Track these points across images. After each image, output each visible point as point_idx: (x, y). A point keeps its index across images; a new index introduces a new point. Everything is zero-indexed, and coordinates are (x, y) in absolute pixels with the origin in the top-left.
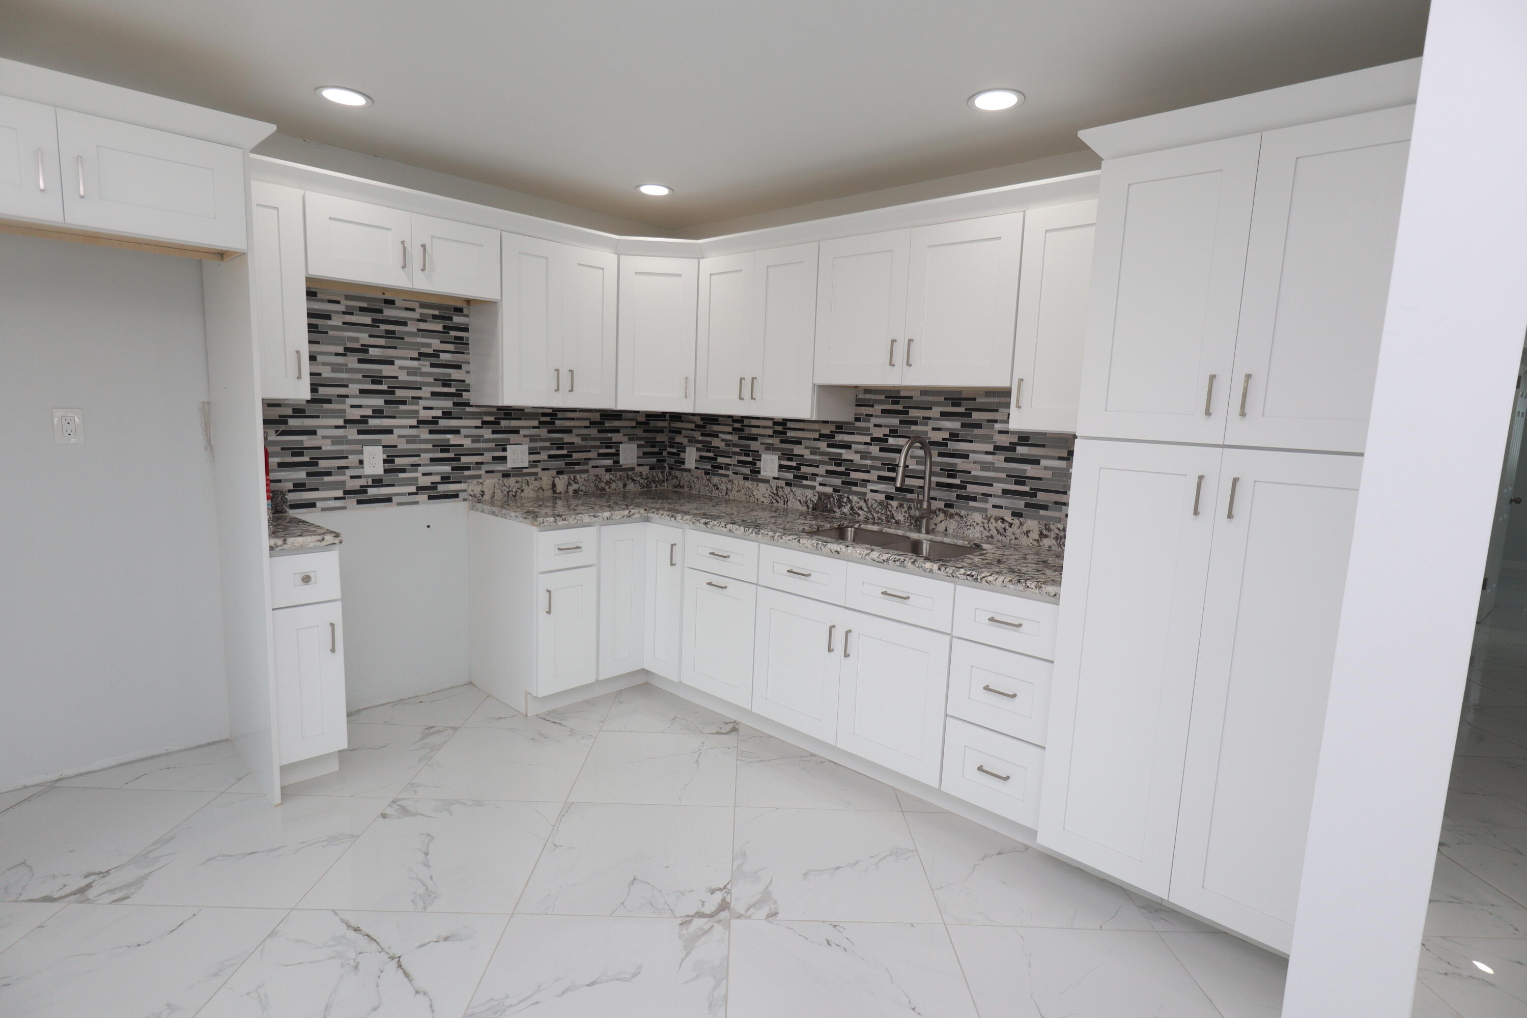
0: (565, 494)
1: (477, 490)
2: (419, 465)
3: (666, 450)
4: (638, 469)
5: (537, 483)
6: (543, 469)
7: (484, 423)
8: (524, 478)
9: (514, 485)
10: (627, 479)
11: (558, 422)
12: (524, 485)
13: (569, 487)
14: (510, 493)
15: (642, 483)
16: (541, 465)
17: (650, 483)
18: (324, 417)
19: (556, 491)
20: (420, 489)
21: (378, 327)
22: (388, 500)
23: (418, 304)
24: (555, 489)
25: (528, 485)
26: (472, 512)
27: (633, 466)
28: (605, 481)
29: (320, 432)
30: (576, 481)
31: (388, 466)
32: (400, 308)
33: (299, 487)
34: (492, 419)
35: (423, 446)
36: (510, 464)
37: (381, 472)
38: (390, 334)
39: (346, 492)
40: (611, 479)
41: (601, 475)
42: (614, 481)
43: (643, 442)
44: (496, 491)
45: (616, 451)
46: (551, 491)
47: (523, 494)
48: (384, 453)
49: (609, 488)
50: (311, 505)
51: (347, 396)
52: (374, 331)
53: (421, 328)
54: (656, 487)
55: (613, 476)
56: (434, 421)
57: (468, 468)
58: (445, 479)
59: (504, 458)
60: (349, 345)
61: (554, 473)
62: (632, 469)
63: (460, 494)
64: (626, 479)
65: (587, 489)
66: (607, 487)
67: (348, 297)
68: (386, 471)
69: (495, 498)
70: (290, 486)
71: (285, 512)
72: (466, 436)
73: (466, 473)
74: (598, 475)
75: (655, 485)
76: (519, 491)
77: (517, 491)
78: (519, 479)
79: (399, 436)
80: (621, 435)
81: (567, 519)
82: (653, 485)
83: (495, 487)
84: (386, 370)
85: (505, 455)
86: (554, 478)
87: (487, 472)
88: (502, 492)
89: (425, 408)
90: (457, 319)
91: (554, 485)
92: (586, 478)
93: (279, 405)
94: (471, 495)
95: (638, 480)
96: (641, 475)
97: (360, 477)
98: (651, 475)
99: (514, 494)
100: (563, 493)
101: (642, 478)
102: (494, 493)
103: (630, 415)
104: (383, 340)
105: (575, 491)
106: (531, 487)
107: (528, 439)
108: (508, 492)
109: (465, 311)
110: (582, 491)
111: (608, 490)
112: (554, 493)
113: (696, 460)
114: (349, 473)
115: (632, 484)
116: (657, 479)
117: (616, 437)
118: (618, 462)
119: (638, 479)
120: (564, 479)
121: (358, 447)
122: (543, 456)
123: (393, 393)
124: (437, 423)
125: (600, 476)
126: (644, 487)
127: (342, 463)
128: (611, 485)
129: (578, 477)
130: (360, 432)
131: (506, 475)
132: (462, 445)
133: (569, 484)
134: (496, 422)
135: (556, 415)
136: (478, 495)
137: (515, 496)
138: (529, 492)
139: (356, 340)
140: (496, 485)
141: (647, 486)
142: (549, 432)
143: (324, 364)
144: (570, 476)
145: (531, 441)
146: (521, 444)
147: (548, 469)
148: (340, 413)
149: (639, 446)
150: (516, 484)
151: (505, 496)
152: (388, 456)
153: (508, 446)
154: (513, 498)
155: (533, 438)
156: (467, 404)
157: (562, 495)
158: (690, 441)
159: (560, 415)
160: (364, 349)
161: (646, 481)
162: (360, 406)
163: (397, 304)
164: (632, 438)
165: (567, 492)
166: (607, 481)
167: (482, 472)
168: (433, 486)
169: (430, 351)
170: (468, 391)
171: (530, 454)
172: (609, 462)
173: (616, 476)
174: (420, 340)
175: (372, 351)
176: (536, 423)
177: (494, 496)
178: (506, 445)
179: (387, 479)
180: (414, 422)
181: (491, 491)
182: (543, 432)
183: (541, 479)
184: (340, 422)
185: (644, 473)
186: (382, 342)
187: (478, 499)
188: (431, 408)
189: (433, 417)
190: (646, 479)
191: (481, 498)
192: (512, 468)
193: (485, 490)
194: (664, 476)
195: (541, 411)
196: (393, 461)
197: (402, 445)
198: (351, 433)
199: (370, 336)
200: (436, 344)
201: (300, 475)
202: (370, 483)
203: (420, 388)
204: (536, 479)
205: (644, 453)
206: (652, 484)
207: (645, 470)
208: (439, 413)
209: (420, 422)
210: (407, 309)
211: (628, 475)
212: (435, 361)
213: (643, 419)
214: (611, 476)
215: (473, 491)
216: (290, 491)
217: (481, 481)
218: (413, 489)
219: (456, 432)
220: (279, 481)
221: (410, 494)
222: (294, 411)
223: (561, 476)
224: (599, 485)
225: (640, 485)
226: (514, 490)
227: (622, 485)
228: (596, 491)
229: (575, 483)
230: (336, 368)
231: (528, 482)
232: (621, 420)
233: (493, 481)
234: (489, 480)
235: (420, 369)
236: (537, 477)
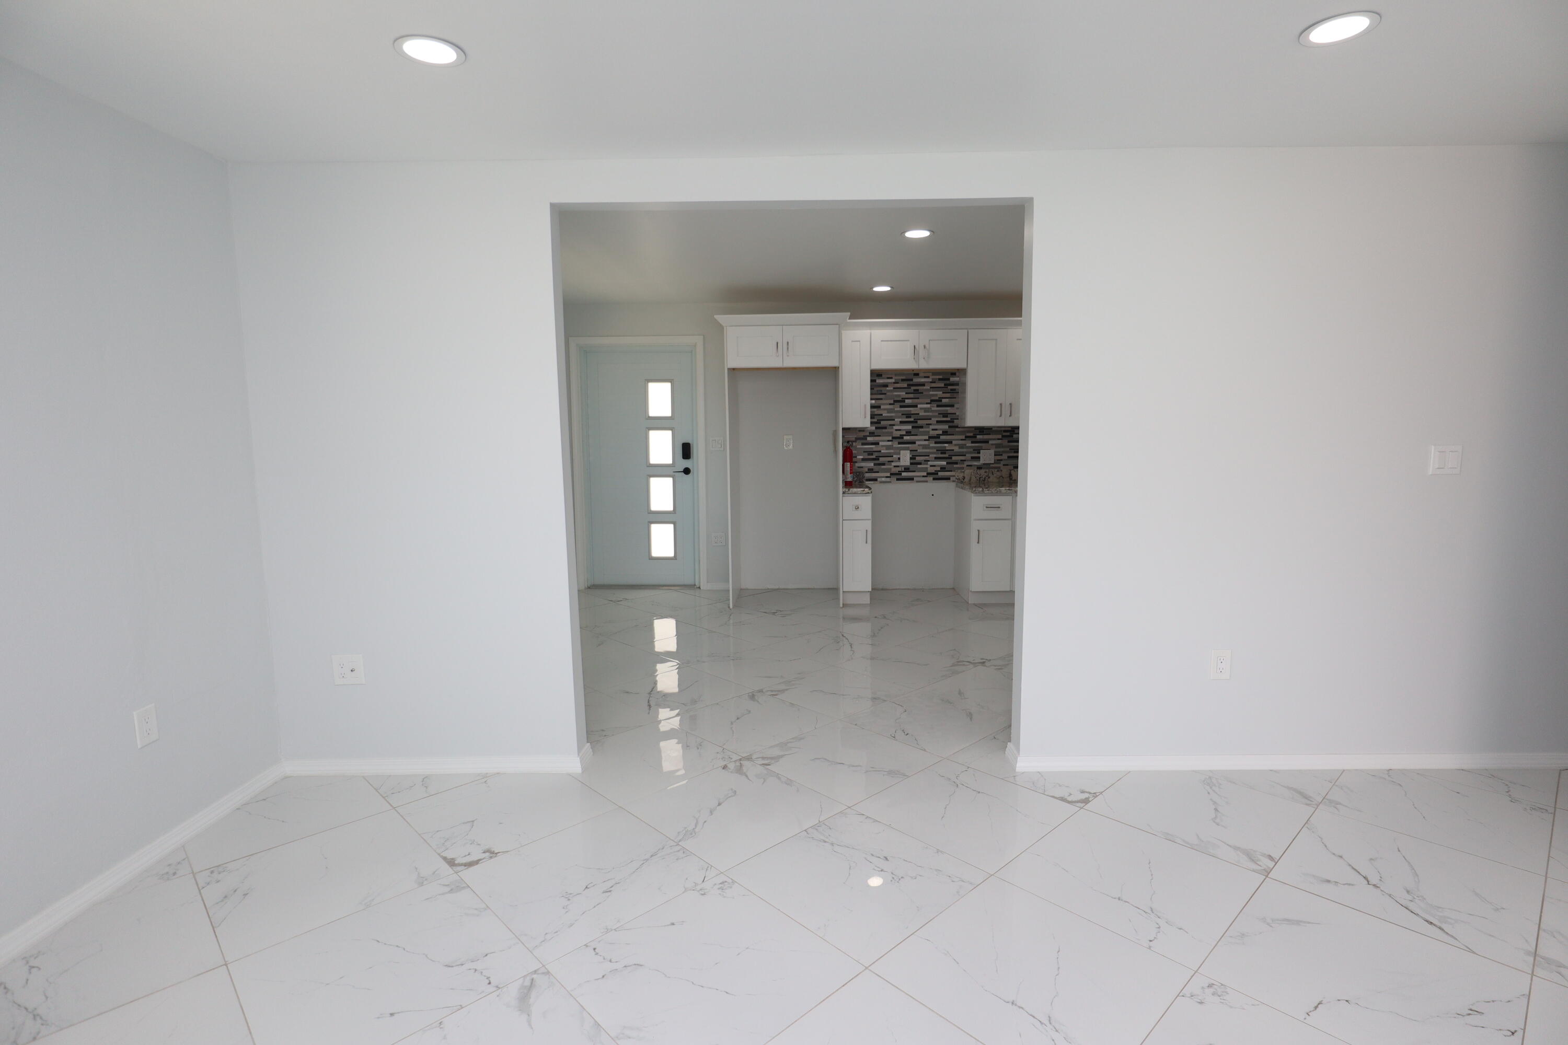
1: (961, 475)
2: (929, 461)
5: (999, 474)
6: (1004, 465)
7: (966, 437)
9: (983, 474)
12: (989, 474)
14: (981, 479)
16: (1002, 463)
18: (881, 436)
19: (1011, 478)
20: (929, 474)
21: (910, 388)
22: (911, 479)
23: (931, 374)
25: (993, 474)
26: (957, 488)
29: (881, 443)
31: (912, 461)
32: (922, 377)
33: (871, 470)
34: (971, 434)
35: (931, 451)
36: (982, 461)
37: (909, 464)
38: (916, 391)
39: (891, 474)
44: (973, 477)
46: (1008, 478)
47: (989, 480)
48: (910, 454)
50: (876, 480)
51: (894, 425)
52: (909, 391)
53: (932, 386)
56: (938, 436)
57: (956, 463)
58: (943, 469)
59: (979, 458)
60: (896, 399)
61: (1012, 467)
63: (951, 478)
67: (896, 375)
68: (911, 464)
70: (866, 470)
71: (863, 482)
72: (955, 445)
73: (955, 466)
76: (987, 477)
78: (987, 471)
79: (919, 445)
81: (990, 490)
83: (972, 474)
84: (913, 410)
85: (979, 456)
86: (1010, 470)
87: (967, 466)
88: (977, 478)
89: (933, 430)
90: (953, 379)
91: (1010, 475)
93: (863, 431)
97: (898, 466)
104: (912, 395)
106: (995, 475)
107: (993, 446)
108: (980, 478)
109: (957, 374)
114: (894, 464)
121: (898, 451)
122: (1005, 456)
123: (916, 422)
124: (939, 438)
127: (890, 459)
130: (899, 443)
131: (979, 468)
132: (953, 450)
134: (975, 436)
135: (1014, 431)
136: (961, 479)
137: (984, 480)
138: (993, 479)
139: (899, 396)
142: (1009, 442)
143: (878, 409)
145: (996, 448)
146: (989, 449)
147: (1007, 465)
148: (890, 434)
150: (985, 473)
151: (978, 480)
152: (912, 456)
154: (982, 482)
155: (997, 446)
156: (957, 427)
159: (1016, 431)
160: (903, 400)
162: (900, 430)
163: (920, 375)
167: (964, 466)
168: (936, 473)
169: (937, 398)
170: (958, 419)
171: (995, 455)
174: (931, 393)
175: (907, 401)
176: (1000, 436)
177: (971, 480)
178: (980, 450)
179: (912, 468)
180: (927, 437)
181: (970, 477)
182: (1005, 442)
183: (1002, 471)
184: (890, 438)
186: (912, 396)
187: (961, 482)
188: (936, 430)
189: (937, 435)
191: (963, 481)
192: (984, 464)
193: (965, 476)
195: (1003, 429)
196: (915, 458)
197: (920, 450)
198: (896, 445)
199: (906, 393)
200: (940, 393)
201: (871, 464)
202: (903, 470)
203: (931, 419)
204: (998, 471)
208: (941, 432)
209: (929, 437)
210: (925, 377)
212: (939, 403)
215: (958, 476)
216: (866, 472)
217: (963, 471)
218: (925, 474)
219: (950, 442)
220: (862, 467)
221: (923, 476)
222: (870, 433)
226: (984, 477)
230: (889, 411)
231: (991, 472)
233: (971, 470)
234: (968, 471)
235: (931, 408)
236: (999, 469)
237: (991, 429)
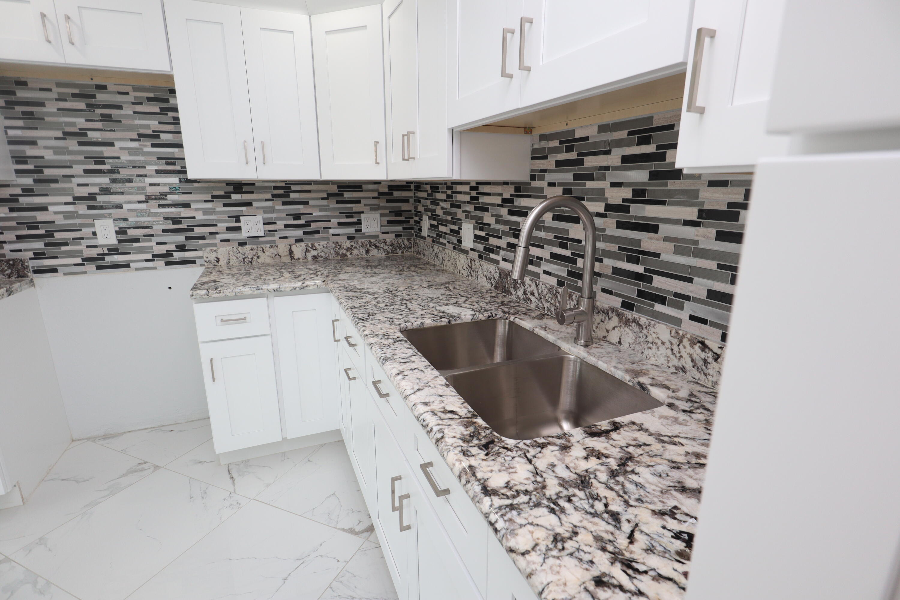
0: (303, 259)
1: (212, 257)
2: (153, 236)
3: (412, 218)
4: (382, 237)
5: (273, 251)
6: (280, 238)
7: (214, 197)
8: (259, 246)
9: (249, 252)
10: (370, 246)
11: (293, 196)
12: (259, 252)
13: (307, 254)
14: (246, 260)
15: (386, 250)
16: (278, 235)
17: (396, 249)
18: (52, 195)
19: (293, 257)
20: (156, 257)
21: (94, 111)
22: (125, 266)
24: (293, 255)
25: (264, 252)
27: (377, 234)
28: (345, 247)
29: (51, 209)
30: (314, 248)
31: (120, 237)
32: (112, 92)
33: (39, 255)
34: (222, 192)
35: (154, 219)
36: (245, 234)
37: (115, 242)
38: (106, 118)
39: (82, 260)
40: (352, 246)
41: (341, 242)
42: (355, 248)
43: (387, 212)
44: (231, 257)
45: (358, 220)
46: (289, 257)
47: (259, 260)
48: (115, 226)
49: (351, 254)
50: (52, 271)
51: (73, 176)
52: (92, 115)
53: (136, 110)
54: (403, 252)
55: (355, 243)
56: (162, 196)
57: (202, 238)
58: (180, 248)
59: (239, 229)
60: (68, 130)
61: (292, 241)
62: (377, 237)
63: (196, 260)
64: (368, 246)
65: (327, 255)
66: (348, 253)
67: (58, 85)
68: (120, 241)
69: (231, 263)
70: (29, 255)
71: (26, 276)
72: (197, 210)
73: (201, 242)
74: (337, 243)
75: (401, 251)
76: (255, 257)
77: (252, 258)
78: (255, 247)
79: (129, 211)
80: (362, 205)
81: (222, 292)
82: (399, 252)
83: (229, 254)
84: (108, 151)
85: (239, 226)
86: (290, 245)
87: (221, 241)
88: (237, 258)
89: (151, 185)
90: (173, 101)
91: (291, 252)
92: (325, 246)
94: (206, 261)
95: (382, 247)
96: (385, 242)
97: (95, 246)
98: (396, 242)
99: (250, 260)
100: (301, 259)
101: (386, 245)
102: (229, 259)
103: (371, 187)
104: (100, 123)
105: (315, 257)
106: (267, 253)
107: (262, 211)
108: (244, 259)
110: (322, 257)
111: (350, 256)
112: (291, 259)
113: (428, 228)
114: (85, 243)
115: (376, 250)
116: (403, 246)
117: (355, 207)
118: (360, 230)
119: (382, 245)
120: (301, 246)
121: (89, 221)
122: (279, 226)
123: (117, 172)
124: (165, 198)
125: (340, 244)
126: (388, 253)
127: (77, 234)
128: (352, 251)
129: (316, 244)
130: (89, 208)
131: (242, 244)
132: (194, 218)
133: (307, 251)
134: (227, 196)
135: (290, 188)
136: (213, 261)
137: (251, 262)
138: (265, 258)
139: (73, 124)
140: (231, 253)
141: (393, 252)
142: (283, 204)
143: (46, 148)
144: (308, 244)
146: (256, 215)
147: (286, 237)
148: (68, 191)
149: (382, 215)
150: (251, 251)
151: (241, 262)
152: (120, 228)
153: (241, 218)
154: (250, 264)
155: (267, 210)
156: (194, 181)
157: (301, 260)
158: (425, 210)
159: (294, 188)
160: (82, 133)
161: (391, 247)
162: (87, 185)
163: (109, 88)
164: (374, 208)
165: (305, 257)
166: (348, 248)
167: (216, 241)
168: (167, 254)
169: (150, 131)
171: (264, 224)
172: (351, 230)
173: (357, 243)
174: (137, 122)
175: (91, 134)
176: (268, 196)
177: (229, 262)
178: (239, 216)
179: (123, 247)
180: (141, 198)
181: (226, 258)
182: (277, 204)
183: (277, 246)
184: (69, 199)
185: (388, 241)
186: (98, 125)
187: (213, 265)
188: (157, 185)
189: (160, 193)
190: (390, 246)
191: (216, 264)
192: (248, 237)
193: (219, 256)
194: (410, 243)
195: (274, 184)
196: (125, 233)
197: (133, 218)
198: (82, 208)
199: (87, 120)
200: (154, 124)
201: (39, 245)
202: (106, 252)
203: (144, 167)
204: (271, 247)
205: (389, 222)
206: (398, 250)
207: (390, 238)
208: (166, 189)
209: (147, 197)
210: (120, 93)
211: (370, 242)
212: (156, 141)
213: (386, 190)
214: (352, 244)
215: (207, 258)
216: (30, 259)
217: (215, 249)
218: (148, 256)
219: (187, 205)
220: (19, 251)
221: (145, 260)
222: (24, 190)
223: (298, 244)
224: (339, 251)
225: (385, 252)
226: (250, 257)
227: (364, 252)
228: (336, 257)
229: (314, 250)
230: (57, 150)
231: (263, 249)
232: (362, 191)
233: (228, 249)
234: (224, 249)
235: (142, 149)
236: (273, 245)
237: (254, 184)
